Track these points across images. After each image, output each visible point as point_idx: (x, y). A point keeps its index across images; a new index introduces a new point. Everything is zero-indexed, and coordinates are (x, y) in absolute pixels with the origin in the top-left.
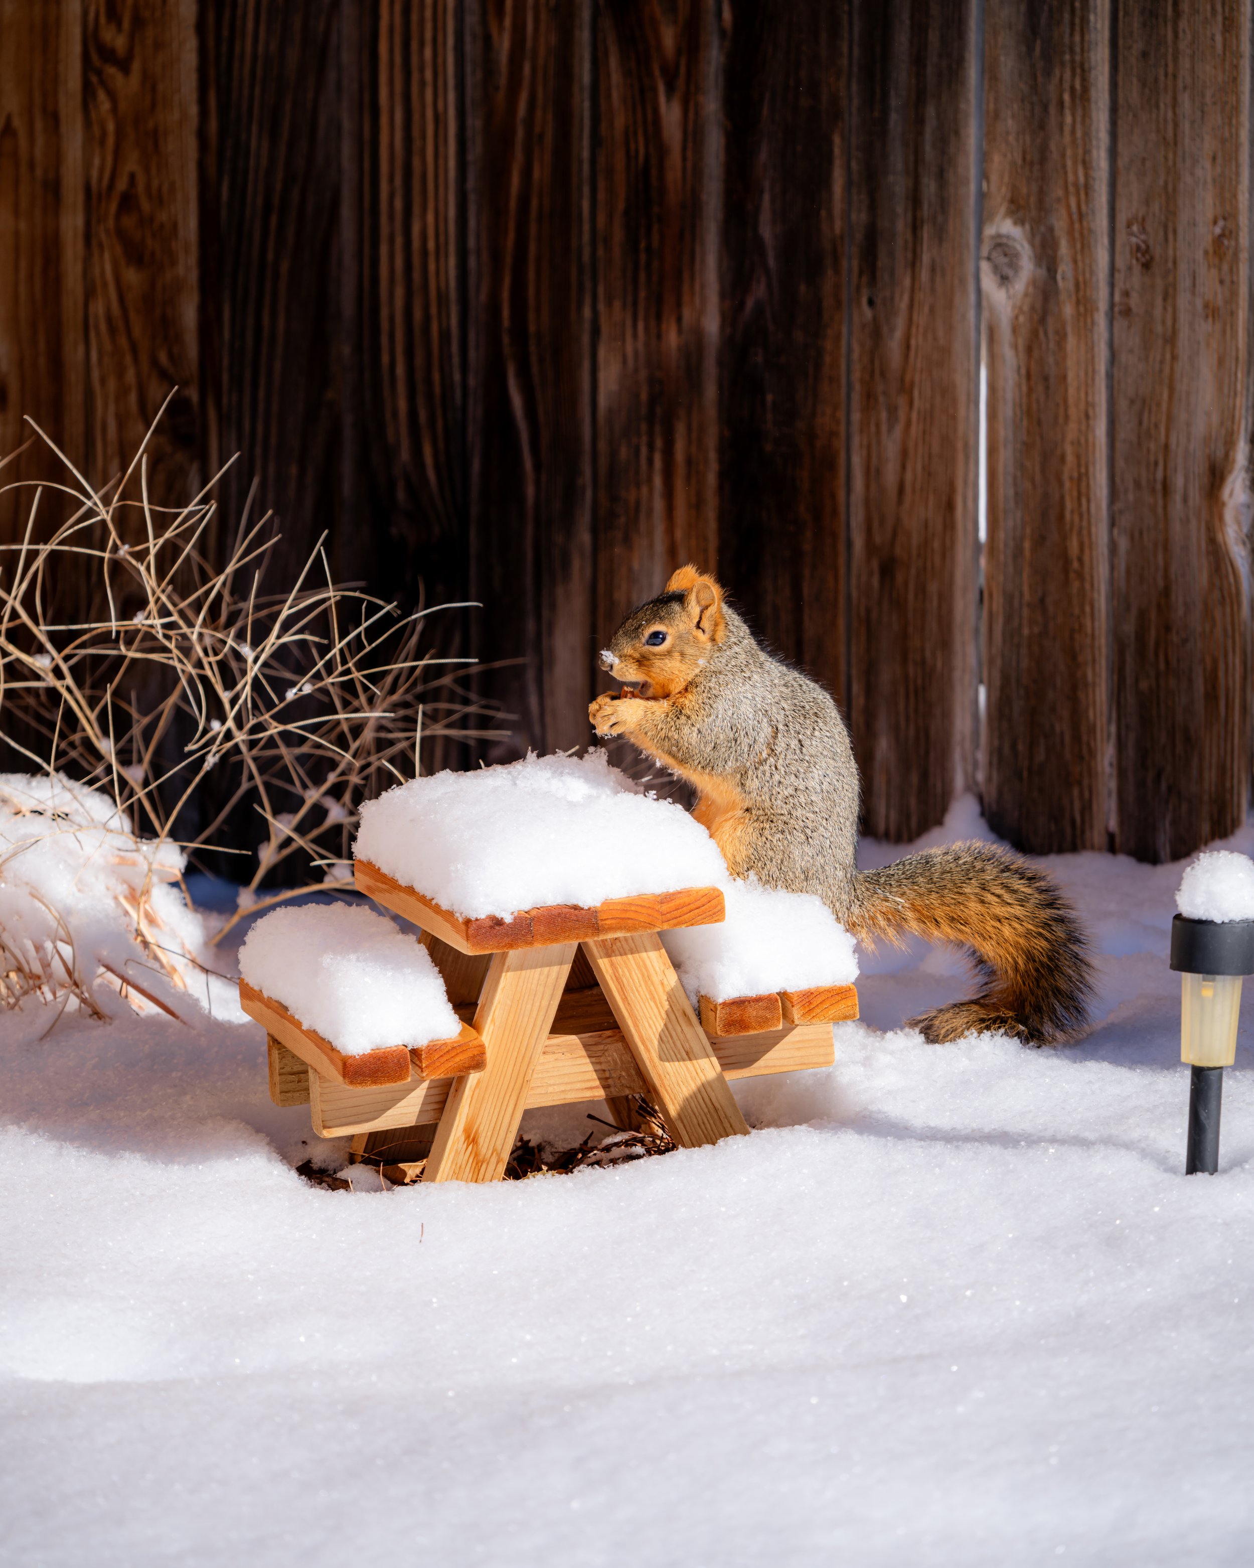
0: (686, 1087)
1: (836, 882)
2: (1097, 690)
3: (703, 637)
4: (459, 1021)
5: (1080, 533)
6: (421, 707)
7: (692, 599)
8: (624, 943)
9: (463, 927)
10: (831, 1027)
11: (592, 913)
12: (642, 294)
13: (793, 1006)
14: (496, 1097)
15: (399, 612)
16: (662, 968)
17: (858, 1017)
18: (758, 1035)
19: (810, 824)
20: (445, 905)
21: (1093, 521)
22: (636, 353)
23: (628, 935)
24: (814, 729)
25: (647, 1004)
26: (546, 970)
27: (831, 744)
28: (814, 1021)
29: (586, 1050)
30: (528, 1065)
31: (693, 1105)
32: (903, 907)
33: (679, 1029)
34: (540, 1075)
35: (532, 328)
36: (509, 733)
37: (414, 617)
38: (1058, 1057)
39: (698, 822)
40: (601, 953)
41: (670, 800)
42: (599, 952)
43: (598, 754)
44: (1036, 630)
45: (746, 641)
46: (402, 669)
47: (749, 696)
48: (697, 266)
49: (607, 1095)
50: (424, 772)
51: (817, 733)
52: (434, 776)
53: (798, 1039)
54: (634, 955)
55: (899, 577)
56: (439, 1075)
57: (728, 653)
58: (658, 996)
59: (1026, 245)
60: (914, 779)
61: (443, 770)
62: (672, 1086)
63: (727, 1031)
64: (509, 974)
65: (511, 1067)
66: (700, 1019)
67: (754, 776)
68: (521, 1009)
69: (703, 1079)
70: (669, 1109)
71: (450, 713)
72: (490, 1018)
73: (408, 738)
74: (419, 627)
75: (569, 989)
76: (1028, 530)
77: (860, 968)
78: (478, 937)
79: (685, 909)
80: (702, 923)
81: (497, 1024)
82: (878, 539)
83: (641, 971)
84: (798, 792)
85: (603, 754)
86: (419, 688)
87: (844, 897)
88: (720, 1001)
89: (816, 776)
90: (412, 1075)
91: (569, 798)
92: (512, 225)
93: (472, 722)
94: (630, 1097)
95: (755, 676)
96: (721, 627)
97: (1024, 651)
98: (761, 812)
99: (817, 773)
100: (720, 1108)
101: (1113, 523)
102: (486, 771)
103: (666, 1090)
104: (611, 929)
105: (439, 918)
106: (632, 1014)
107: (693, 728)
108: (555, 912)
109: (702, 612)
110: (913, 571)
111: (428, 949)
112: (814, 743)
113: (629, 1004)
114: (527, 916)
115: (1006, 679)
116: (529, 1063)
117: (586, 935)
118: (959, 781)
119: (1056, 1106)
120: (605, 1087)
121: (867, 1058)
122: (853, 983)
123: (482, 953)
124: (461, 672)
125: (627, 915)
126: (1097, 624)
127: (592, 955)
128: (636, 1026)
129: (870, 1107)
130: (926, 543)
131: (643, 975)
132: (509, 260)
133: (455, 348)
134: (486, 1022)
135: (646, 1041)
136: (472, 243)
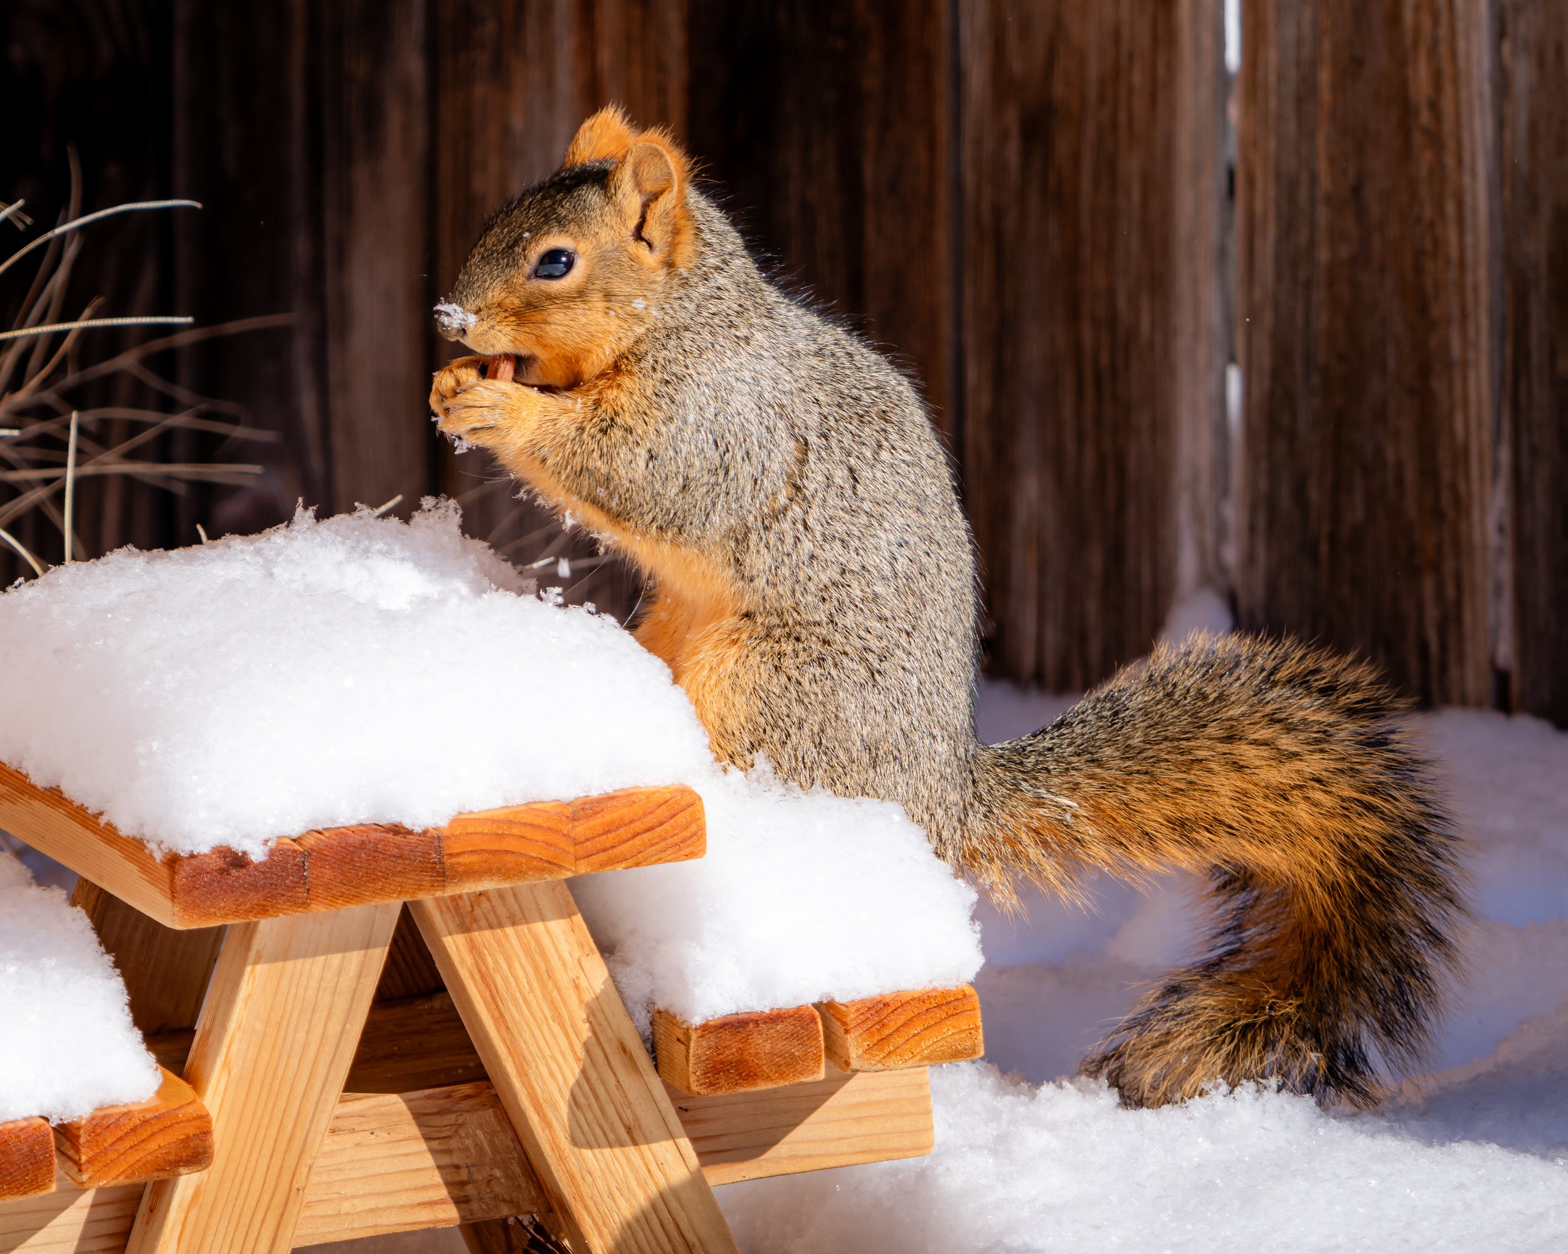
0: (628, 1200)
1: (935, 766)
2: (1472, 375)
3: (651, 259)
4: (155, 1065)
5: (1433, 51)
6: (74, 416)
7: (625, 180)
8: (497, 902)
9: (165, 872)
10: (929, 1074)
11: (432, 841)
13: (847, 1031)
14: (234, 1224)
15: (29, 221)
16: (577, 955)
17: (982, 1053)
18: (775, 1091)
19: (873, 643)
20: (126, 827)
21: (1460, 26)
23: (506, 885)
24: (880, 446)
25: (545, 1028)
26: (336, 959)
27: (913, 478)
28: (890, 1062)
29: (420, 1125)
30: (300, 1157)
31: (641, 1237)
32: (1075, 816)
33: (611, 1081)
34: (324, 1178)
36: (257, 469)
37: (58, 231)
38: (1395, 1133)
39: (650, 650)
40: (451, 924)
41: (590, 606)
42: (444, 920)
43: (442, 511)
44: (1345, 252)
45: (738, 262)
46: (35, 338)
47: (747, 375)
49: (462, 1218)
50: (81, 552)
51: (885, 455)
52: (103, 559)
53: (857, 1099)
54: (519, 928)
55: (1062, 145)
56: (115, 1178)
57: (702, 289)
58: (568, 1011)
60: (1096, 559)
61: (121, 547)
62: (599, 1199)
63: (711, 1084)
64: (259, 967)
65: (264, 1162)
66: (655, 1059)
67: (762, 545)
68: (284, 1040)
69: (662, 1182)
70: (591, 1246)
71: (135, 428)
72: (220, 1060)
73: (47, 482)
74: (71, 252)
75: (383, 999)
76: (1327, 47)
77: (985, 951)
78: (196, 893)
79: (623, 832)
80: (659, 860)
81: (235, 1071)
82: (1017, 65)
83: (532, 960)
84: (848, 576)
85: (451, 512)
86: (71, 378)
87: (953, 797)
88: (697, 1021)
89: (883, 544)
90: (60, 1179)
91: (383, 604)
93: (180, 447)
94: (511, 1221)
95: (759, 336)
96: (687, 236)
97: (1320, 295)
98: (775, 620)
99: (885, 538)
100: (697, 1243)
101: (1500, 32)
102: (211, 548)
103: (586, 1207)
104: (470, 873)
105: (113, 854)
106: (514, 1051)
107: (637, 450)
108: (355, 839)
109: (646, 206)
110: (1090, 132)
111: (92, 917)
112: (879, 475)
113: (507, 1028)
114: (297, 847)
115: (1282, 354)
116: (302, 1152)
117: (420, 888)
118: (1187, 565)
119: (1390, 1235)
120: (460, 1201)
121: (1001, 1139)
122: (971, 984)
123: (204, 925)
124: (158, 345)
125: (504, 845)
126: (1469, 239)
127: (432, 929)
128: (523, 1074)
129: (1007, 1241)
130: (1116, 74)
131: (536, 969)
134: (212, 1068)
135: (544, 1105)
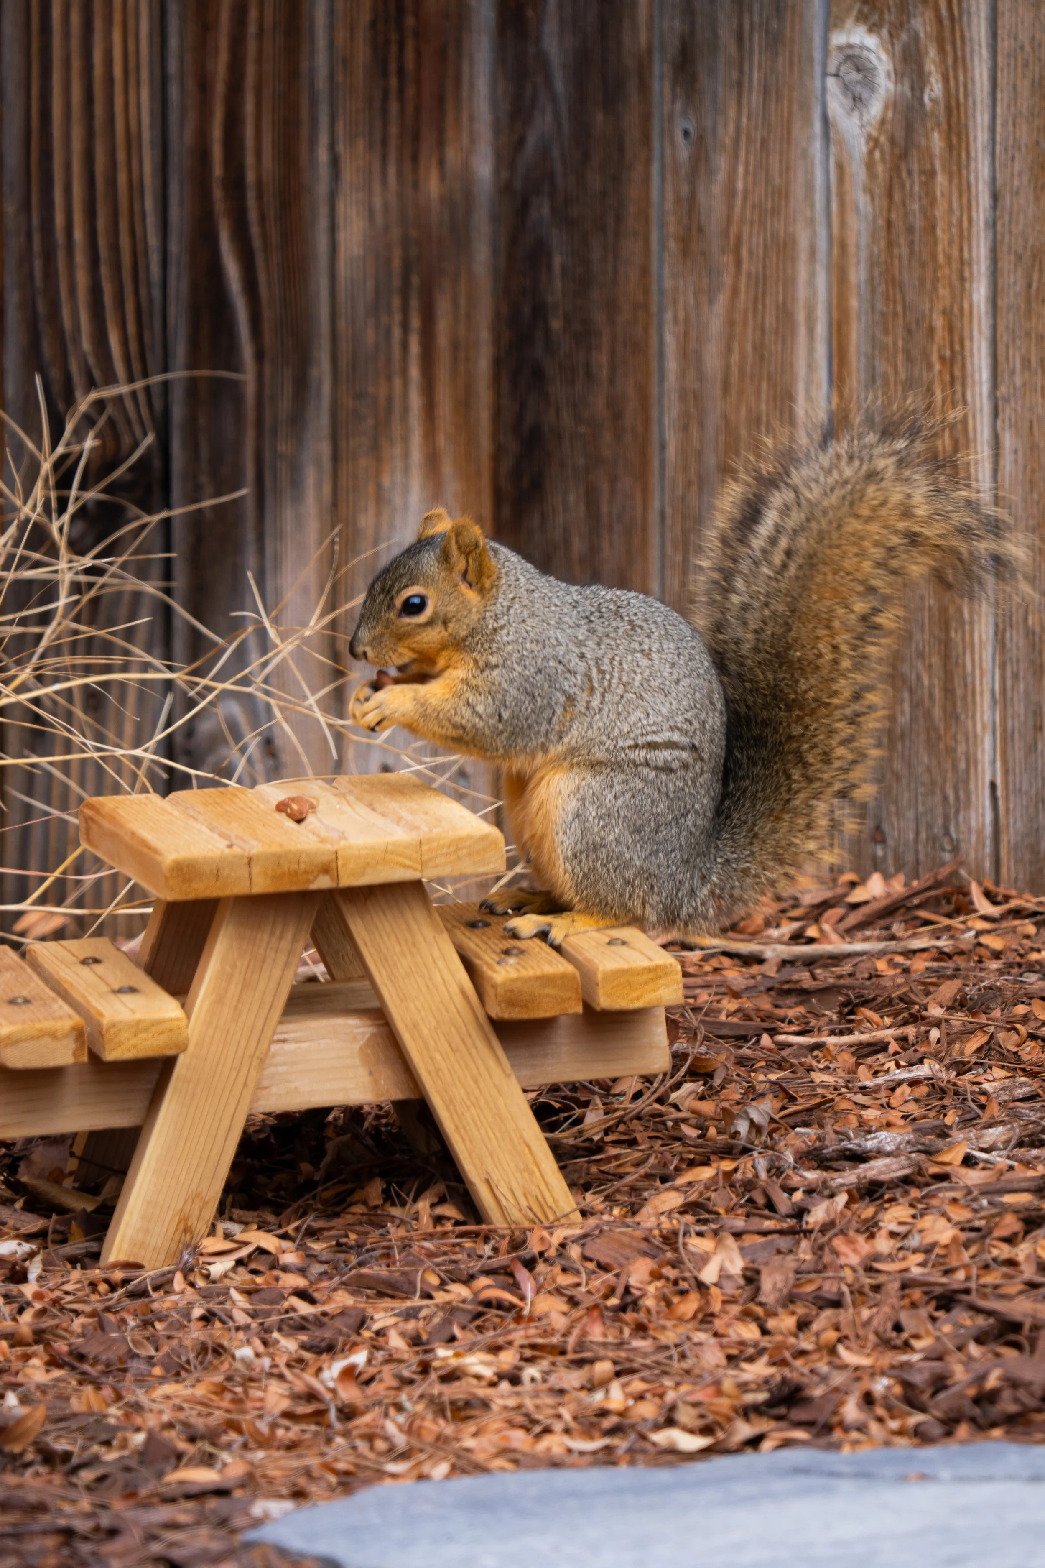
0: (465, 1089)
3: (470, 592)
5: (954, 429)
12: (394, 130)
13: (597, 984)
22: (386, 206)
35: (250, 177)
48: (465, 93)
58: (427, 969)
59: (884, 57)
62: (446, 1086)
63: (510, 1013)
92: (224, 42)
100: (509, 1117)
103: (438, 1091)
132: (220, 88)
133: (149, 204)
135: (411, 1025)
136: (173, 67)
